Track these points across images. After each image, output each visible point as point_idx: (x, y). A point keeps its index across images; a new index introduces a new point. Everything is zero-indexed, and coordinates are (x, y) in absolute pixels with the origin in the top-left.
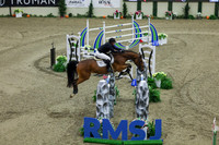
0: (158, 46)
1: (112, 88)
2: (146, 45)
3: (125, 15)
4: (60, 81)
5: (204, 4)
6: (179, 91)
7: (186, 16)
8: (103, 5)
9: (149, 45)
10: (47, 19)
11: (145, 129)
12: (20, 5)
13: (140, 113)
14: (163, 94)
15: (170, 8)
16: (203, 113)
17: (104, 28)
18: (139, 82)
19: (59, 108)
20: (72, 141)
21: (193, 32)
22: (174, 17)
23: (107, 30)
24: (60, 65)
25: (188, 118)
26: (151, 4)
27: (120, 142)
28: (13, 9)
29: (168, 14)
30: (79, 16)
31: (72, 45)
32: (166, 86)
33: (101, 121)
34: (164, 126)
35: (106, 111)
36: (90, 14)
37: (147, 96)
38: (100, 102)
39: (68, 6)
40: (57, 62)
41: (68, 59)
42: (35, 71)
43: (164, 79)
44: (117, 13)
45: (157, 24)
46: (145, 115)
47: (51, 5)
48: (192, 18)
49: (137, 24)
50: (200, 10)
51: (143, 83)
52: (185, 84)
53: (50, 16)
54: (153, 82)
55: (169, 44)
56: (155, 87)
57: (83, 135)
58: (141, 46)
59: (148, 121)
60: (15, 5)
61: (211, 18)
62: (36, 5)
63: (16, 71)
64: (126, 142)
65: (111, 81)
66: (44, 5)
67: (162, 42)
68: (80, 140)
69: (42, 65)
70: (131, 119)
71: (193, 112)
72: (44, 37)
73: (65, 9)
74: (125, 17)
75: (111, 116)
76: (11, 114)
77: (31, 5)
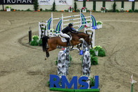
0: (96, 29)
1: (67, 56)
2: (89, 29)
3: (75, 10)
4: (34, 52)
5: (125, 3)
6: (109, 58)
7: (114, 10)
8: (61, 4)
9: (91, 29)
10: (26, 12)
11: (88, 82)
12: (9, 4)
13: (85, 72)
14: (100, 60)
15: (104, 5)
16: (125, 72)
17: (62, 18)
18: (84, 52)
19: (34, 69)
20: (42, 90)
21: (119, 20)
22: (106, 11)
23: (64, 19)
24: (34, 42)
25: (115, 75)
26: (92, 2)
27: (73, 90)
28: (5, 6)
29: (102, 9)
30: (47, 10)
31: (42, 29)
32: (102, 54)
33: (61, 77)
34: (100, 80)
35: (64, 71)
36: (54, 9)
37: (89, 61)
38: (60, 65)
39: (39, 4)
40: (32, 40)
41: (40, 37)
42: (19, 45)
43: (100, 50)
44: (70, 9)
45: (95, 15)
46: (88, 73)
47: (29, 3)
48: (118, 11)
49: (83, 16)
50: (123, 7)
51: (87, 53)
52: (113, 54)
53: (28, 10)
54: (93, 52)
55: (103, 28)
56: (95, 55)
57: (49, 86)
58: (86, 29)
59: (90, 77)
60: (6, 3)
61: (130, 11)
62: (19, 3)
63: (7, 45)
64: (76, 90)
65: (67, 51)
66: (24, 3)
67: (99, 27)
68: (47, 89)
69: (23, 41)
70: (79, 76)
71: (119, 71)
72: (25, 24)
73: (38, 6)
74: (75, 11)
75: (67, 74)
76: (3, 73)
77: (16, 3)
